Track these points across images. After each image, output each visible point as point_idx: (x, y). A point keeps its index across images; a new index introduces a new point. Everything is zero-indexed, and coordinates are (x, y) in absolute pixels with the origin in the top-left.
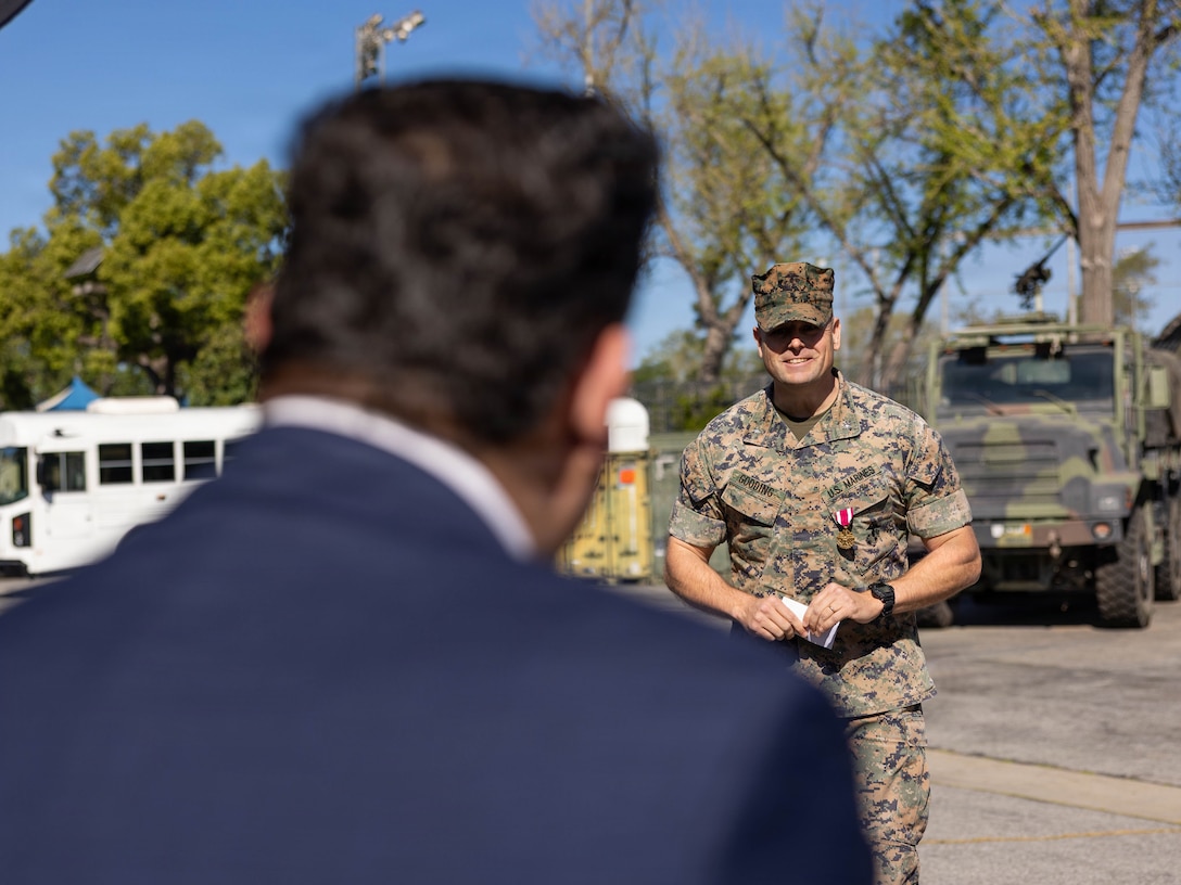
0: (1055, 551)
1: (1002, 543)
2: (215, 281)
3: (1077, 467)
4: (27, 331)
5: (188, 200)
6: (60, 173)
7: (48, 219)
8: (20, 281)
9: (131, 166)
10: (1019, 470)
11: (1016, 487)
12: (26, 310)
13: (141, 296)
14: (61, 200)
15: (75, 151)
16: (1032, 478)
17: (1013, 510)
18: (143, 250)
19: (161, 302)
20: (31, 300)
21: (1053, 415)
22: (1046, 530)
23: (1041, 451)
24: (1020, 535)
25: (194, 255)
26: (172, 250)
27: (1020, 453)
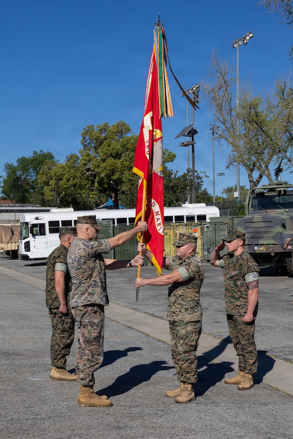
0: (273, 254)
1: (257, 252)
2: (124, 170)
3: (279, 229)
4: (74, 186)
5: (116, 146)
6: (84, 138)
7: (81, 152)
8: (73, 171)
9: (103, 135)
10: (262, 230)
11: (262, 235)
12: (74, 179)
13: (103, 175)
14: (85, 146)
15: (88, 131)
16: (266, 232)
17: (261, 242)
18: (104, 161)
19: (108, 176)
20: (75, 176)
21: (280, 213)
22: (269, 248)
23: (268, 224)
24: (262, 249)
25: (118, 162)
26: (110, 161)
27: (263, 224)
